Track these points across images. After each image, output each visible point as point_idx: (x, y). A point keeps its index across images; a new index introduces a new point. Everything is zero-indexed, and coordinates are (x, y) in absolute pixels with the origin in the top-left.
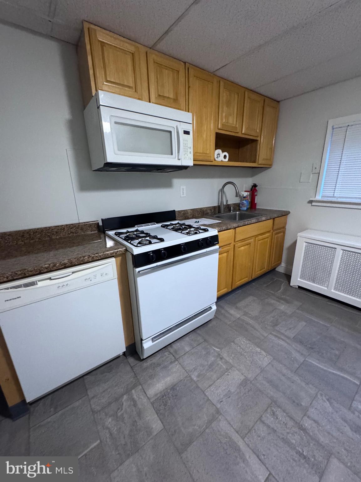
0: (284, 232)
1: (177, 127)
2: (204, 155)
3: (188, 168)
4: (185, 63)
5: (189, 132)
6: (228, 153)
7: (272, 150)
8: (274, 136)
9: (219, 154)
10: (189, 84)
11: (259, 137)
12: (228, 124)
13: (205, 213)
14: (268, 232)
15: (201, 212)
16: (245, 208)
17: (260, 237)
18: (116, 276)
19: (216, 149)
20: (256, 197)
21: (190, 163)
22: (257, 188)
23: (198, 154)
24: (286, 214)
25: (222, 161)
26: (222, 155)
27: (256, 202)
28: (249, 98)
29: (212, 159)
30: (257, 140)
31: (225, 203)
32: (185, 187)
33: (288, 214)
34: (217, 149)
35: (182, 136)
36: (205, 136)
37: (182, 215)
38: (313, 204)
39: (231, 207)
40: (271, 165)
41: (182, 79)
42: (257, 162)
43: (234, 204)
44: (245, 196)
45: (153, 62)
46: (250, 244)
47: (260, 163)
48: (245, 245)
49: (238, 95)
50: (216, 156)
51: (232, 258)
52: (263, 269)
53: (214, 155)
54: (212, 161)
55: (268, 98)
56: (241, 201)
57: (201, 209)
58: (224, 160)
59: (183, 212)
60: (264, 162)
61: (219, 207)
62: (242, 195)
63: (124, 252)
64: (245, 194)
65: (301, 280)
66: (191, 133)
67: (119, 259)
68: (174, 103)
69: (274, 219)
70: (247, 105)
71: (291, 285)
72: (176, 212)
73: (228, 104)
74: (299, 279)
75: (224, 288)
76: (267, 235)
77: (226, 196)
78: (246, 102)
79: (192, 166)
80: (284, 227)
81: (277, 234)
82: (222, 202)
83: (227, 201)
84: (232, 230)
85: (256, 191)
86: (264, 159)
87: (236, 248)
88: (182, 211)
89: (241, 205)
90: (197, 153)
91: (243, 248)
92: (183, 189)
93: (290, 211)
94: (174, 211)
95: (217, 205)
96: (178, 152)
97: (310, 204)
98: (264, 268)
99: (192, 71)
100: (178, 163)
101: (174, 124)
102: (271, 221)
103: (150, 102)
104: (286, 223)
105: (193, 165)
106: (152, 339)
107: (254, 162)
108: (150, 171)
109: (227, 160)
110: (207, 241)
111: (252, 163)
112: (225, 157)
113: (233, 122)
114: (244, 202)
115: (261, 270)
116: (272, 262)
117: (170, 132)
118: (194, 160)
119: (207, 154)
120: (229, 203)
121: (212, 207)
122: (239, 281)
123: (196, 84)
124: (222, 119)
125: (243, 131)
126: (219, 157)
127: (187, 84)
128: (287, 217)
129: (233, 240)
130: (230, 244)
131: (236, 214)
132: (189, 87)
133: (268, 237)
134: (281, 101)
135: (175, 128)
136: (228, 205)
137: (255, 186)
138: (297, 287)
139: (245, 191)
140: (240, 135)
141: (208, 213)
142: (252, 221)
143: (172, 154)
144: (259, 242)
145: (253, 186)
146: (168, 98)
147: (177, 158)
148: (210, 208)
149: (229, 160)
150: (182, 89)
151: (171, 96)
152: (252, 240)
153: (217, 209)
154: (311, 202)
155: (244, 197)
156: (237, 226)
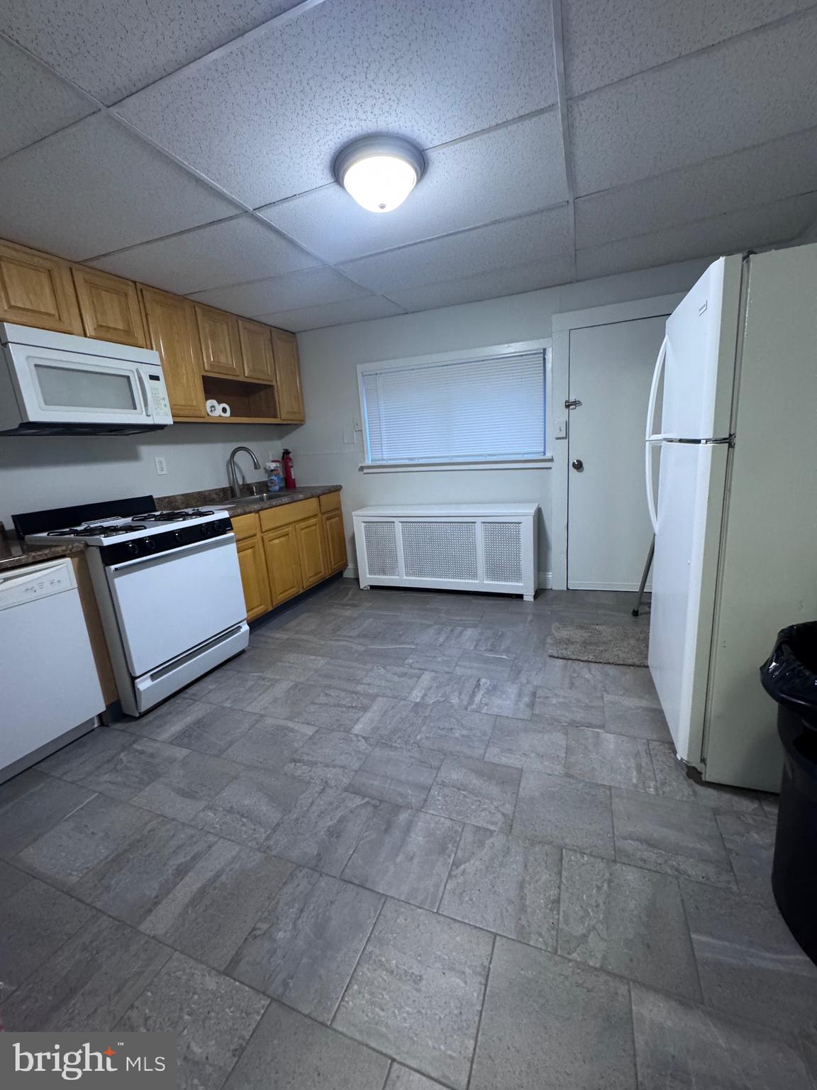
0: (340, 516)
1: (137, 370)
2: (189, 408)
3: (166, 428)
4: (135, 282)
5: (158, 377)
6: (228, 404)
7: (299, 397)
8: (298, 377)
9: (213, 406)
10: (146, 312)
11: (275, 381)
12: (221, 365)
13: (208, 499)
14: (315, 516)
15: (200, 497)
16: (277, 488)
17: (303, 524)
18: (75, 585)
19: (207, 399)
20: (292, 469)
21: (169, 420)
22: (291, 455)
23: (178, 407)
24: (337, 489)
25: (220, 416)
26: (219, 407)
27: (293, 477)
28: (245, 328)
29: (203, 414)
30: (271, 386)
31: (241, 483)
32: (163, 459)
33: (340, 490)
34: (210, 399)
35: (148, 383)
36: (185, 381)
37: (166, 505)
38: (365, 471)
39: (252, 488)
40: (302, 421)
41: (133, 305)
42: (279, 417)
43: (258, 483)
44: (272, 468)
45: (83, 281)
46: (288, 535)
47: (283, 418)
48: (281, 537)
49: (228, 325)
50: (209, 410)
51: (263, 557)
52: (318, 573)
53: (206, 410)
54: (204, 417)
55: (275, 327)
56: (269, 477)
57: (199, 493)
58: (223, 414)
59: (167, 499)
60: (288, 416)
61: (232, 489)
62: (268, 468)
63: (83, 549)
64: (273, 465)
65: (371, 576)
66: (162, 377)
67: (76, 559)
68: (126, 337)
69: (319, 497)
70: (244, 338)
71: (361, 588)
72: (155, 501)
73: (214, 336)
74: (368, 576)
75: (261, 605)
76: (313, 521)
77: (240, 471)
78: (241, 334)
79: (171, 425)
80: (339, 508)
81: (328, 519)
82: (235, 480)
83: (244, 478)
84: (253, 514)
85: (291, 460)
86: (288, 412)
87: (266, 541)
88: (165, 498)
89: (269, 484)
90: (176, 405)
91: (277, 541)
92: (161, 462)
93: (342, 484)
94: (151, 496)
95: (228, 486)
96: (146, 405)
97: (361, 473)
98: (321, 572)
99: (147, 295)
100: (149, 421)
101: (134, 366)
102: (314, 500)
103: (85, 335)
104: (339, 503)
105: (172, 423)
106: (152, 676)
107: (275, 416)
108: (95, 434)
109: (228, 414)
110: (214, 526)
111: (272, 419)
112: (224, 410)
113: (227, 360)
114: (273, 477)
115: (315, 575)
116: (331, 564)
117: (128, 377)
118: (173, 416)
119: (192, 406)
120: (249, 481)
121: (220, 489)
122: (281, 593)
123: (157, 312)
124: (208, 357)
125: (246, 373)
126: (215, 410)
127: (143, 311)
128: (339, 494)
129: (259, 529)
130: (254, 535)
131: (263, 497)
132: (147, 315)
133: (316, 525)
134: (299, 332)
135: (135, 371)
136: (248, 485)
137: (286, 453)
138: (369, 588)
139: (272, 461)
140: (241, 379)
141: (214, 499)
142: (284, 500)
143: (135, 408)
144: (303, 531)
145: (284, 453)
146: (115, 329)
147: (144, 413)
148: (216, 491)
149: (232, 414)
150: (136, 318)
151: (120, 326)
152: (290, 529)
153: (229, 492)
154: (362, 469)
155: (272, 471)
156: (259, 508)
